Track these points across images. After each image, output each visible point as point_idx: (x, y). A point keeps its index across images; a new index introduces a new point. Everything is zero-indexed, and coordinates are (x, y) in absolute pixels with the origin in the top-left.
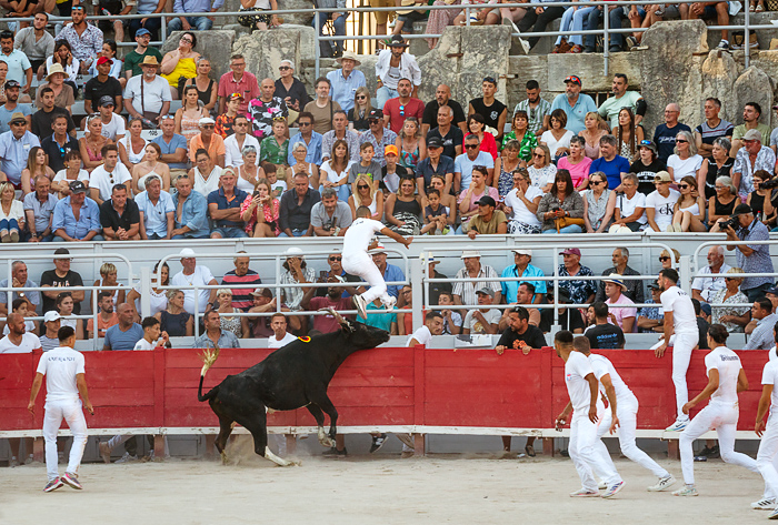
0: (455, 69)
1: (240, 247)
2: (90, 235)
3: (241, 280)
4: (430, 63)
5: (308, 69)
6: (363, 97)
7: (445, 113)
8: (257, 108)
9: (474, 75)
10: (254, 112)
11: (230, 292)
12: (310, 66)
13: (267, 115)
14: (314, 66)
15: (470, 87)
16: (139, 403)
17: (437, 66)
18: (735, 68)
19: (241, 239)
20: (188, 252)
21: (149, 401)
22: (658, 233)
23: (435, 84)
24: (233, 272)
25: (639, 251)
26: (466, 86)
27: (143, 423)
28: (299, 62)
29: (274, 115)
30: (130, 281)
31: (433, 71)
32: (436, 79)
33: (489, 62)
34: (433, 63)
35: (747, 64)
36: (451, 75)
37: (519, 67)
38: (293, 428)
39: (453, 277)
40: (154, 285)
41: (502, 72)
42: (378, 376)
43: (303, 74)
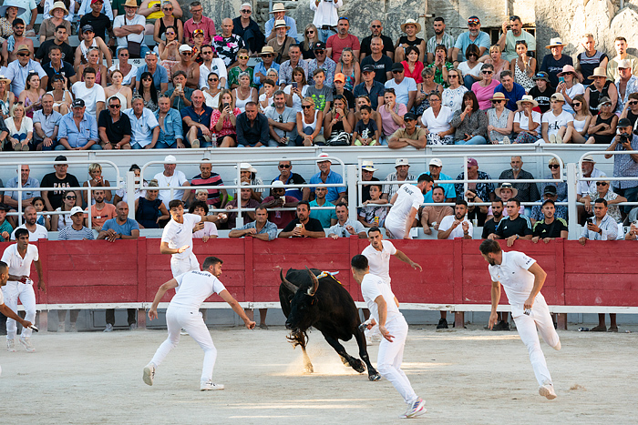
0: (383, 9)
1: (207, 155)
2: (89, 144)
3: (206, 182)
4: (363, 5)
5: (263, 10)
6: (312, 32)
7: (377, 43)
8: (219, 43)
9: (399, 14)
10: (216, 46)
11: (207, 192)
12: (264, 7)
13: (226, 49)
14: (268, 7)
15: (396, 24)
16: (125, 283)
17: (368, 7)
18: (612, 9)
19: (209, 149)
20: (170, 159)
21: (134, 282)
22: (549, 144)
23: (367, 22)
24: (199, 176)
25: (533, 159)
26: (393, 24)
27: (129, 299)
28: (255, 3)
29: (232, 49)
30: (118, 182)
31: (365, 11)
32: (368, 18)
33: (411, 4)
34: (366, 5)
35: (622, 6)
36: (380, 14)
37: (436, 8)
38: (251, 303)
39: (383, 180)
40: (137, 186)
41: (421, 12)
42: (321, 261)
43: (259, 13)
